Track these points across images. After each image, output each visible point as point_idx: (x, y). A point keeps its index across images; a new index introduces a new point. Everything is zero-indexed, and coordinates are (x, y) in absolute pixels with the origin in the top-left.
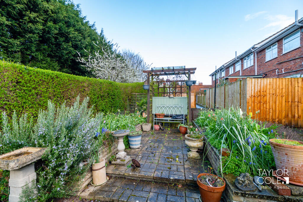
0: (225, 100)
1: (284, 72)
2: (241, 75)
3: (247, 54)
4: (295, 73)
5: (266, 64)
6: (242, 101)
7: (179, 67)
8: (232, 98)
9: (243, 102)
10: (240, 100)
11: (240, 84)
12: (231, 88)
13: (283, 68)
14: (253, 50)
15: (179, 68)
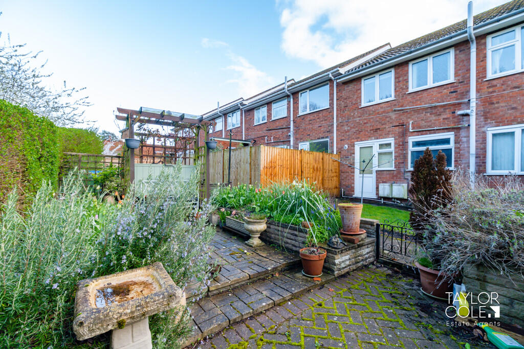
0: (223, 171)
1: (272, 141)
2: (223, 137)
3: (233, 110)
4: (282, 143)
5: (256, 128)
6: (253, 173)
7: (191, 116)
8: (236, 169)
9: (255, 175)
10: (251, 171)
11: (251, 152)
12: (235, 155)
13: (271, 136)
14: (241, 107)
15: (191, 118)
